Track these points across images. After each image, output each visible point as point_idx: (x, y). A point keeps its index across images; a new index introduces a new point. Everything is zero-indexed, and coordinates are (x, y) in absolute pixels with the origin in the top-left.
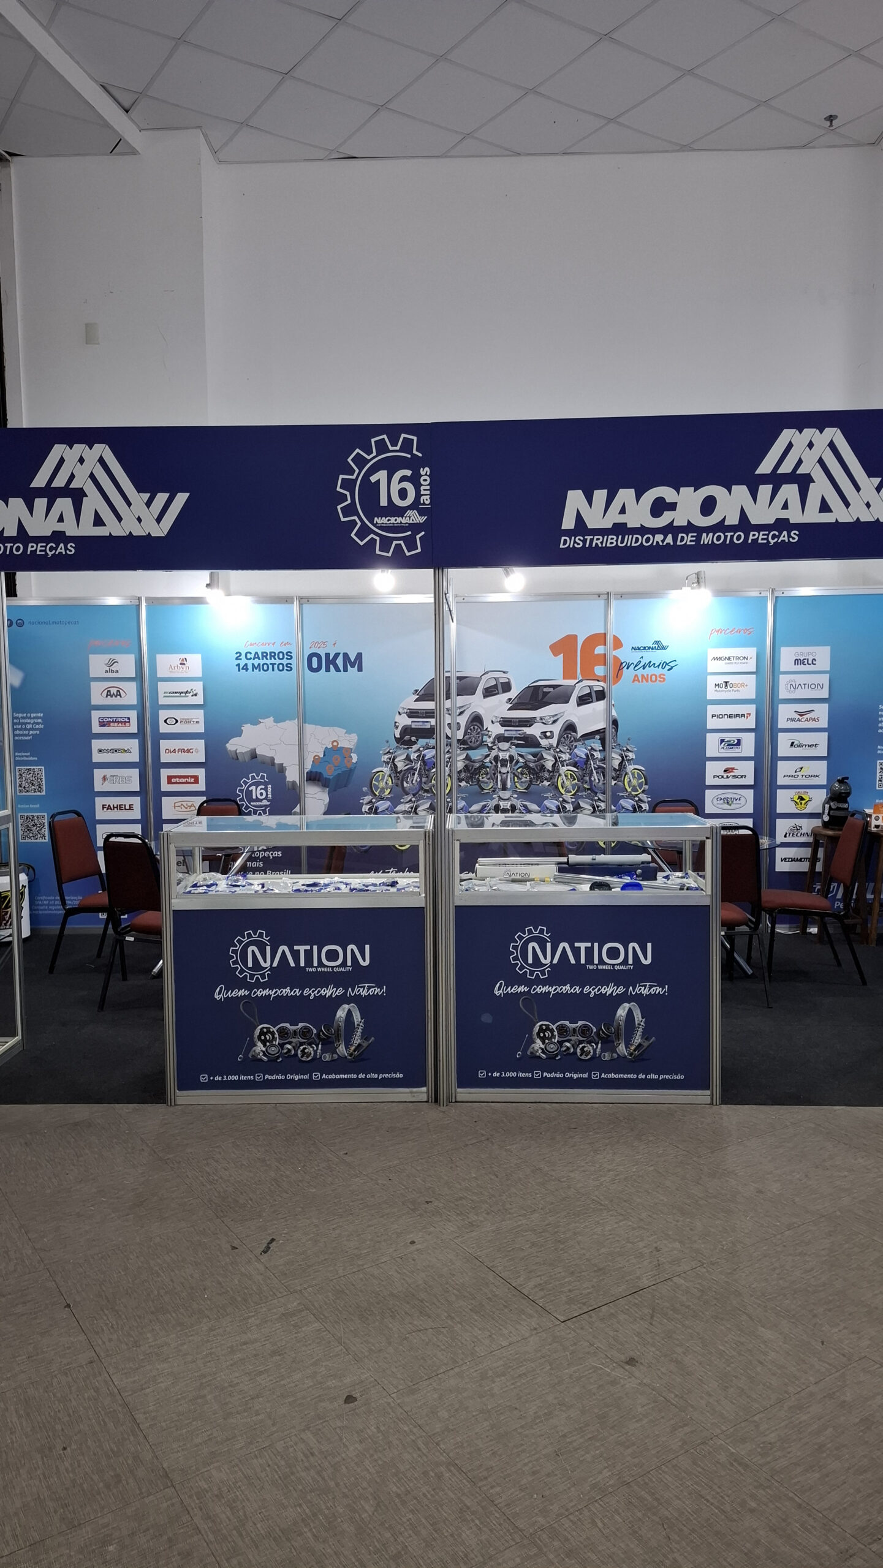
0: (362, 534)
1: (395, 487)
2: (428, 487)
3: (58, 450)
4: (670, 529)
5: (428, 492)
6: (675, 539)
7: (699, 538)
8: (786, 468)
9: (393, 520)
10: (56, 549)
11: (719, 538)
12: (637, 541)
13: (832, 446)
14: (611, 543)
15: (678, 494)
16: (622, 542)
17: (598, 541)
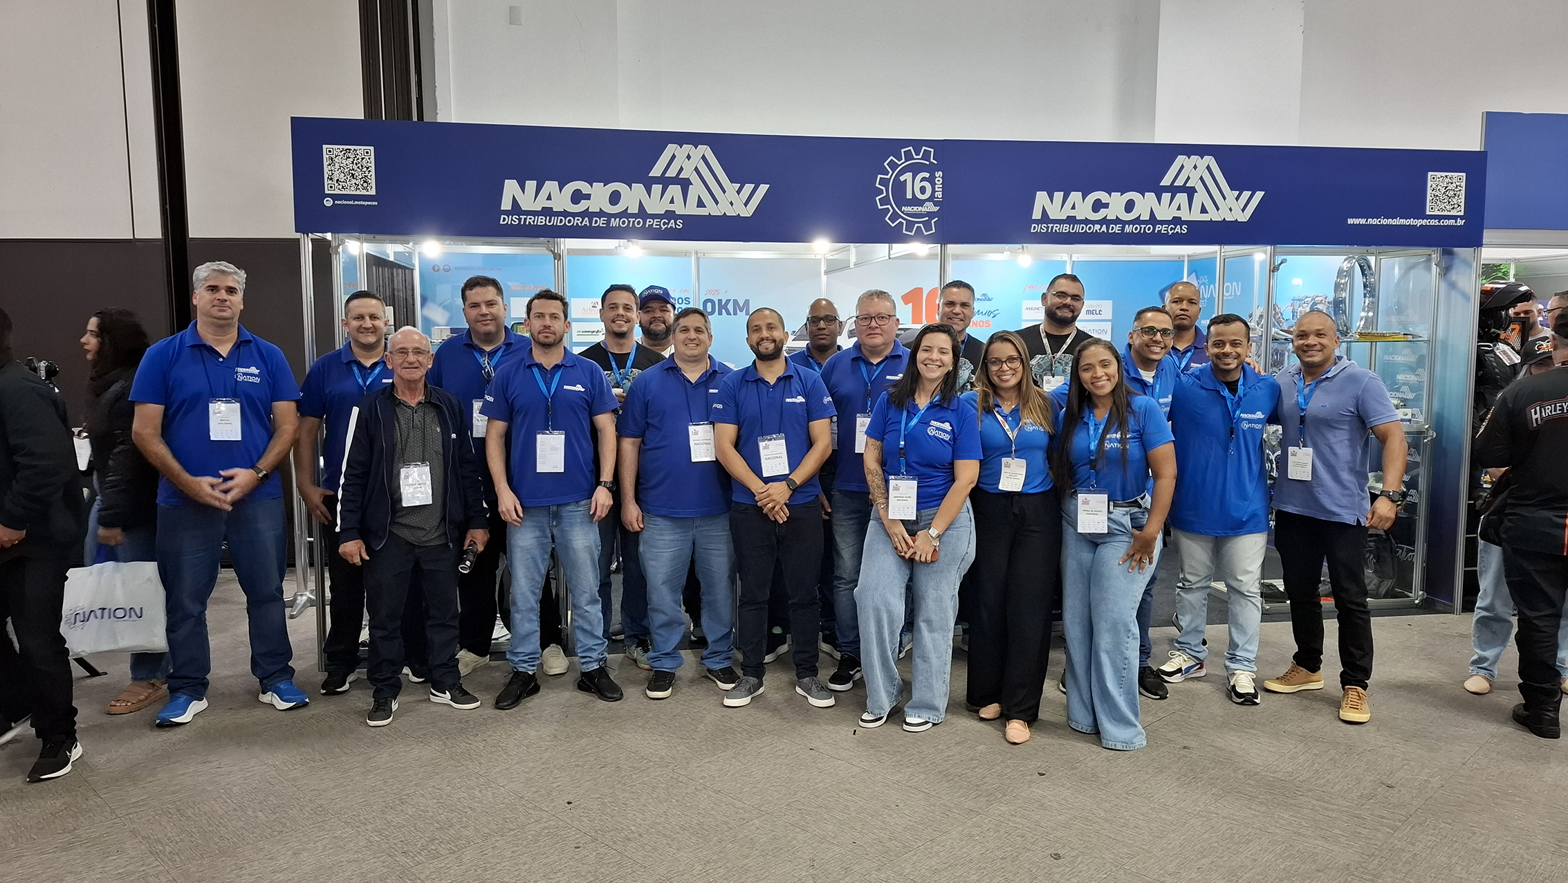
0: (893, 219)
1: (918, 185)
2: (941, 186)
3: (671, 149)
4: (1104, 221)
5: (941, 189)
6: (1108, 229)
7: (1123, 228)
8: (1179, 183)
9: (915, 208)
10: (668, 224)
11: (1136, 228)
12: (1082, 229)
13: (1208, 168)
14: (1066, 230)
15: (1110, 196)
16: (1073, 230)
17: (1056, 228)
